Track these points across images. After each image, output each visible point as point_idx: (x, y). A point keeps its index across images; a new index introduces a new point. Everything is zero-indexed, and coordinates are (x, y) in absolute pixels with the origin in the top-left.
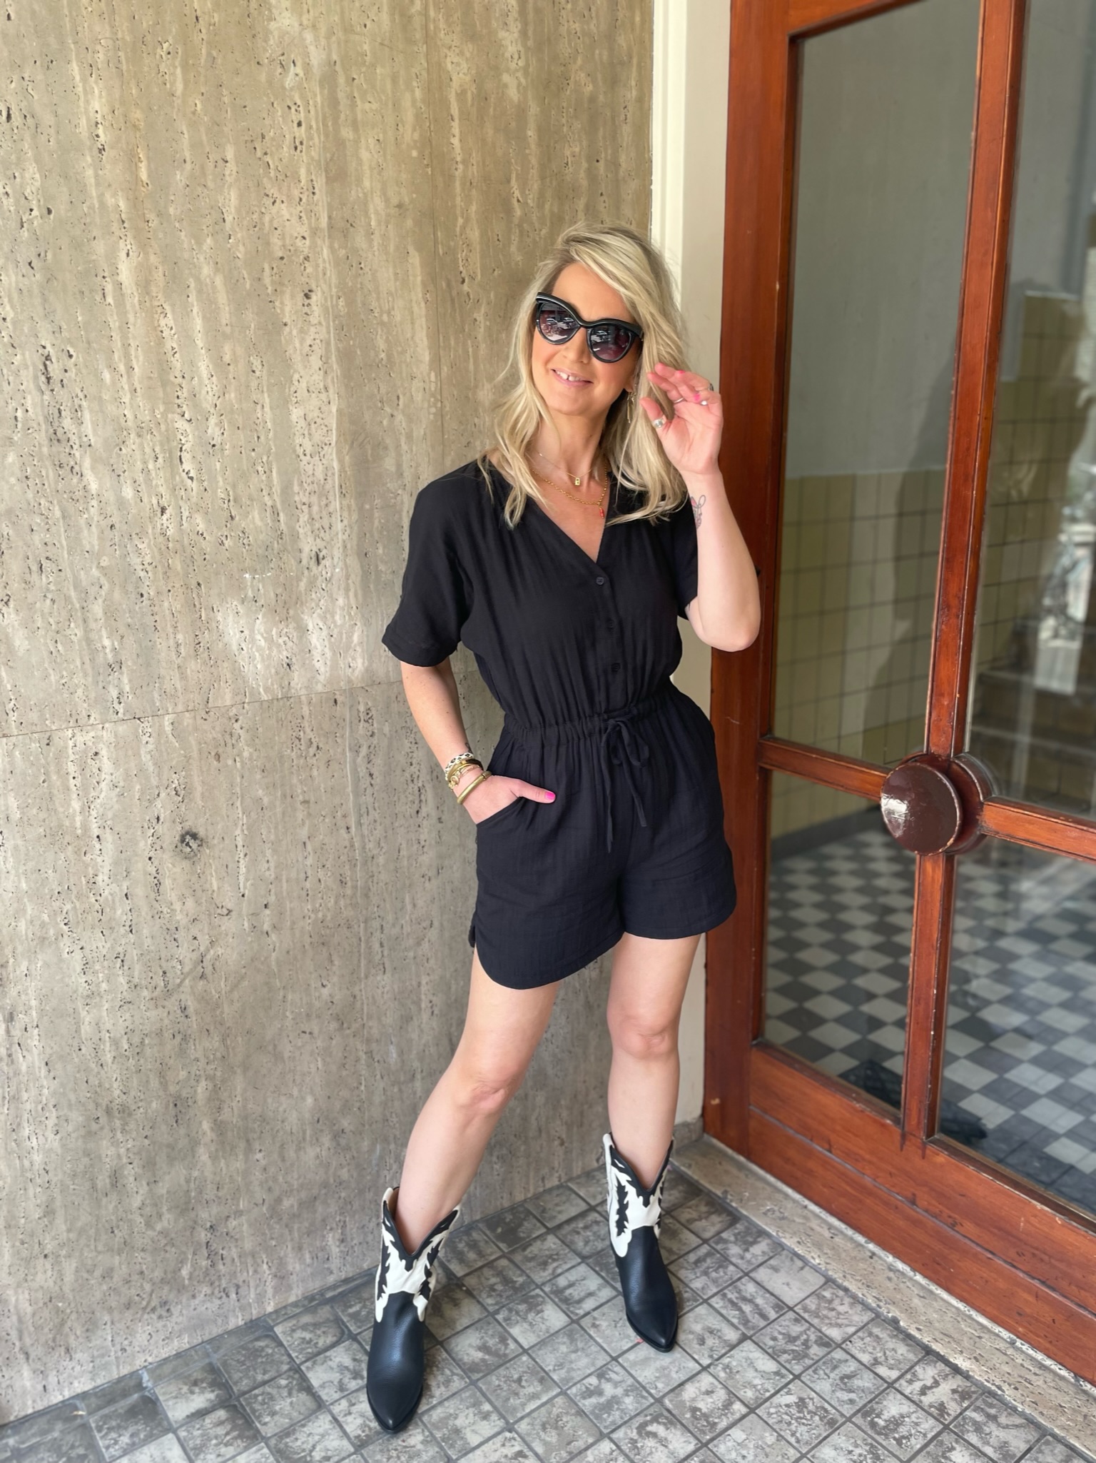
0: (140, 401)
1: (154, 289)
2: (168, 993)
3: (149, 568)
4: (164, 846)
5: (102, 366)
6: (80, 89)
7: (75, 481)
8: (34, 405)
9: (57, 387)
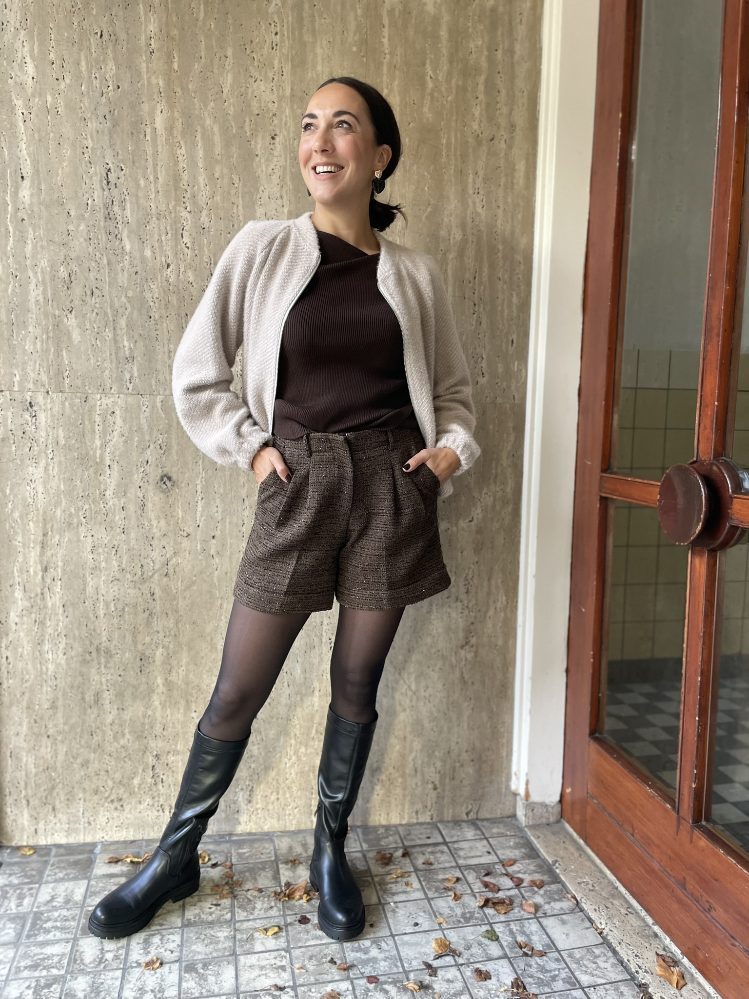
0: (160, 197)
1: (175, 132)
2: (143, 580)
3: (156, 301)
4: (150, 481)
5: (140, 176)
6: (143, 19)
7: (117, 243)
8: (99, 197)
9: (112, 186)
